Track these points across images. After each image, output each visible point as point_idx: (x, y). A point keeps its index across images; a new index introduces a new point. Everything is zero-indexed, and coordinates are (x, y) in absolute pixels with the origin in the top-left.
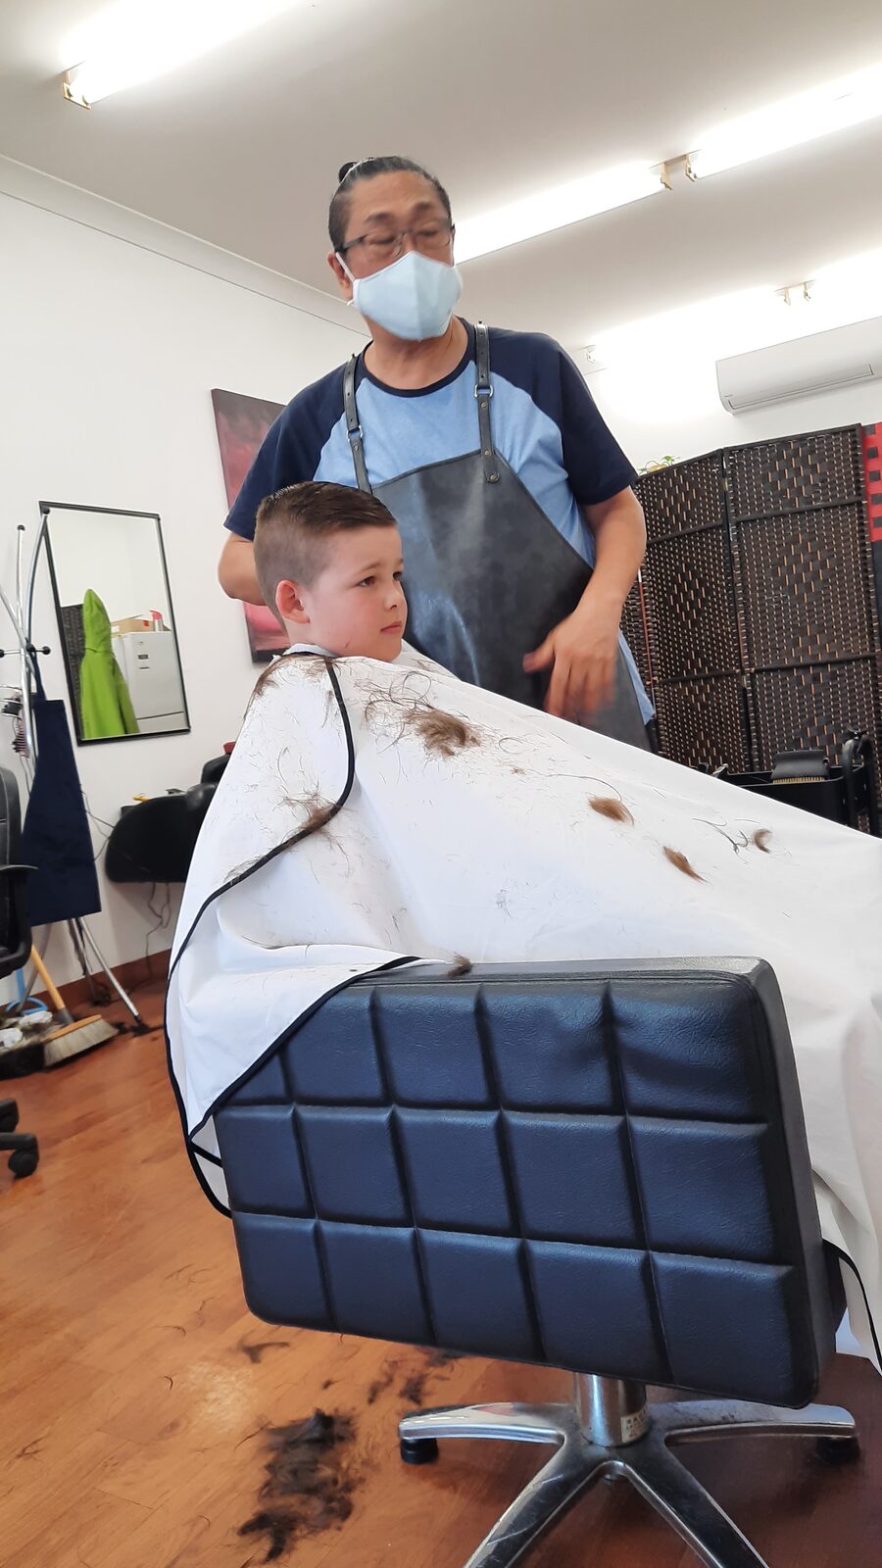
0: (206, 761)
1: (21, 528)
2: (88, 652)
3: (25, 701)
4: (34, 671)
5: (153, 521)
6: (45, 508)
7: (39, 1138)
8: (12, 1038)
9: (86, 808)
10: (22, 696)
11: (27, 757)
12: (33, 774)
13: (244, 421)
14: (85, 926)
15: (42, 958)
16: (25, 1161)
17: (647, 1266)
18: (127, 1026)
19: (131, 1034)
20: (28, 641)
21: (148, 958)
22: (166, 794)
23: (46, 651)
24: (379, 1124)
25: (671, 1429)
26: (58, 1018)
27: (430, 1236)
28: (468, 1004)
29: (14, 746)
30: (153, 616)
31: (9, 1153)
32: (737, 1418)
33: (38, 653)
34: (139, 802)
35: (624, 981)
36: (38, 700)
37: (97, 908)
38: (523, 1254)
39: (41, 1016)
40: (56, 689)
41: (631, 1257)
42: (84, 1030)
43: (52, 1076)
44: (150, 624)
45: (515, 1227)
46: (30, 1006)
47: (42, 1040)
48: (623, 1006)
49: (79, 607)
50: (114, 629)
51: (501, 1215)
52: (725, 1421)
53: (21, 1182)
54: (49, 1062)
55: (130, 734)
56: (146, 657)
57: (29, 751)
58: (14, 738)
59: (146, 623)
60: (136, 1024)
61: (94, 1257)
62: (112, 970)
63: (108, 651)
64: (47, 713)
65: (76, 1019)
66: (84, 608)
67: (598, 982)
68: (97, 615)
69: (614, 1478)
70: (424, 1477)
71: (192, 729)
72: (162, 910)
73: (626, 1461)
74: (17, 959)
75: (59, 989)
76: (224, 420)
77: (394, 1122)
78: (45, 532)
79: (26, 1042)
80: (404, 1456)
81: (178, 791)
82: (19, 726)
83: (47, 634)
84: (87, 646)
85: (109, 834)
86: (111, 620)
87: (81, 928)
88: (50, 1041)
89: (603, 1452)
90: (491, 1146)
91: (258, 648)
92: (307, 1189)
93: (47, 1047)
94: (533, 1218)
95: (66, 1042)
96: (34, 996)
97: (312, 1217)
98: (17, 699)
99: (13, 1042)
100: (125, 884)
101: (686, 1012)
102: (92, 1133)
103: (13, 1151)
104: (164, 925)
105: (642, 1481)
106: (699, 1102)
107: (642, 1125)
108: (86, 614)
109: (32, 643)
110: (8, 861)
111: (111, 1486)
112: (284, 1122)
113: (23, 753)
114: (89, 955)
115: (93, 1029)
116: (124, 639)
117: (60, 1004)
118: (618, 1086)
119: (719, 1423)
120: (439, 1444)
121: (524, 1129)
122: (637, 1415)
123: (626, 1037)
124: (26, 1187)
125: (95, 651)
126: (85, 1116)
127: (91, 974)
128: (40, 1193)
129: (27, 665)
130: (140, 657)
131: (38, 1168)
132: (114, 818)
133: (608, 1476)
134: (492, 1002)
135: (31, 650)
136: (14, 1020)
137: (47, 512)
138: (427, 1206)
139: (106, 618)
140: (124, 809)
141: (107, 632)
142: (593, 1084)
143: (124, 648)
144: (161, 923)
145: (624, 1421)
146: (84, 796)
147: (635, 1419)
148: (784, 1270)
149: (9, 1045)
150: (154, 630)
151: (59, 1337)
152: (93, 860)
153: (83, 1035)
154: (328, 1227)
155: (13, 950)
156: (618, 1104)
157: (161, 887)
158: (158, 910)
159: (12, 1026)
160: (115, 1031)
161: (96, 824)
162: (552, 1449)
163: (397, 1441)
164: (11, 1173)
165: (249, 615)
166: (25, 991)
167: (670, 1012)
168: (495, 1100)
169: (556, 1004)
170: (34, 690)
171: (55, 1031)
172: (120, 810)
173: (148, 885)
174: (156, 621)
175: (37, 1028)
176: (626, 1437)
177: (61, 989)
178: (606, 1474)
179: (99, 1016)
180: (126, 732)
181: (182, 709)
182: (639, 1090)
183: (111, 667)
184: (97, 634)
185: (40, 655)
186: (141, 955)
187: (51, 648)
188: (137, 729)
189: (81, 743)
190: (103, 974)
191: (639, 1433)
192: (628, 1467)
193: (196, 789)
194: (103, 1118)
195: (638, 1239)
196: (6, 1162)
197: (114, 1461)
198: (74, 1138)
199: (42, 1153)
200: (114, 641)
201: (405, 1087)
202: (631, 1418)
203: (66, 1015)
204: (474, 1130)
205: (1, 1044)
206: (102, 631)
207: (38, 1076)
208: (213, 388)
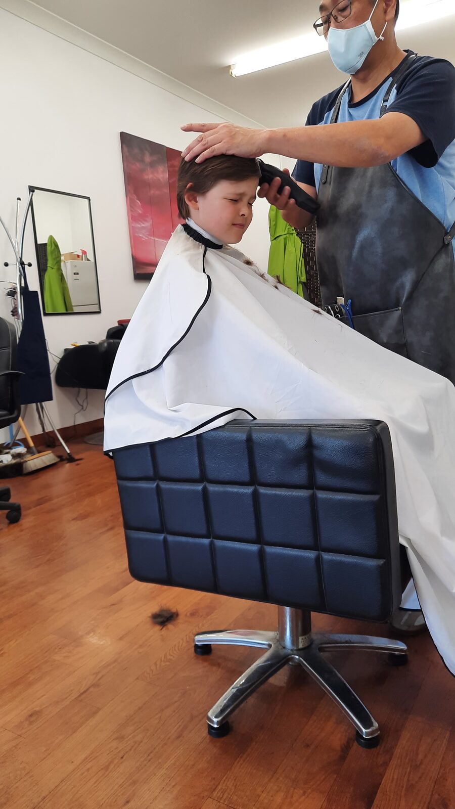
0: (108, 329)
1: (19, 199)
2: (49, 269)
3: (18, 290)
4: (23, 275)
5: (87, 201)
6: (32, 189)
7: (22, 506)
8: (7, 459)
9: (47, 349)
10: (17, 287)
11: (18, 319)
12: (21, 328)
13: (136, 150)
14: (44, 406)
15: (23, 420)
16: (14, 516)
17: (318, 559)
18: (64, 458)
19: (66, 462)
20: (21, 259)
21: (75, 426)
22: (87, 344)
23: (30, 265)
24: (197, 491)
25: (322, 644)
26: (30, 451)
27: (219, 543)
28: (244, 437)
29: (11, 313)
30: (82, 252)
31: (6, 511)
32: (352, 641)
33: (26, 266)
34: (74, 347)
35: (318, 428)
36: (25, 290)
37: (51, 399)
38: (261, 553)
39: (21, 449)
40: (34, 285)
41: (311, 554)
42: (43, 458)
43: (26, 479)
44: (81, 257)
45: (258, 539)
46: (16, 445)
47: (22, 461)
48: (317, 440)
49: (45, 245)
50: (62, 258)
51: (252, 534)
52: (347, 642)
53: (12, 526)
54: (25, 472)
55: (68, 311)
56: (78, 274)
57: (19, 316)
58: (11, 309)
59: (78, 256)
60: (68, 457)
61: (48, 560)
62: (58, 430)
63: (59, 269)
64: (29, 297)
65: (39, 452)
66: (48, 245)
67: (305, 428)
68: (54, 249)
69: (293, 664)
70: (205, 660)
71: (102, 312)
72: (83, 403)
73: (299, 656)
74: (14, 418)
75: (31, 437)
76: (126, 149)
77: (205, 490)
78: (31, 204)
79: (14, 461)
80: (195, 651)
81: (94, 343)
82: (14, 303)
83: (30, 256)
84: (48, 265)
85: (58, 362)
86: (61, 253)
87: (42, 408)
88: (26, 461)
89: (290, 652)
90: (250, 502)
91: (138, 272)
92: (161, 520)
93: (24, 464)
94: (268, 535)
95: (35, 462)
96: (18, 440)
97: (163, 533)
98: (14, 289)
99: (7, 461)
100: (65, 388)
101: (345, 443)
102: (47, 506)
103: (9, 511)
104: (84, 408)
105: (307, 665)
106: (348, 484)
107: (321, 495)
108: (49, 248)
109: (23, 260)
110: (10, 369)
111: (57, 657)
112: (152, 489)
113: (16, 317)
114: (46, 421)
115: (47, 458)
116: (67, 264)
117: (32, 444)
118: (311, 476)
119: (344, 643)
120: (212, 647)
121: (266, 495)
122: (306, 636)
123: (317, 453)
124: (15, 529)
125: (52, 268)
126: (42, 498)
127: (47, 431)
128: (22, 530)
129: (20, 271)
130: (75, 274)
131: (20, 520)
132: (61, 354)
133: (291, 663)
134: (255, 436)
135: (22, 263)
136: (8, 451)
137: (33, 191)
138: (218, 529)
139: (59, 251)
140: (66, 350)
141: (58, 259)
142: (300, 475)
143: (67, 268)
144: (83, 408)
145: (300, 638)
146: (46, 341)
147: (305, 638)
148: (381, 562)
149: (5, 462)
150: (82, 260)
151: (32, 593)
152: (50, 374)
153: (42, 460)
154: (170, 538)
155: (12, 414)
156: (311, 485)
157: (83, 391)
158: (81, 403)
159: (7, 453)
160: (57, 460)
161: (53, 357)
162: (266, 650)
163: (193, 645)
164: (7, 521)
165: (134, 255)
166: (13, 437)
167: (338, 443)
168: (253, 481)
169: (285, 438)
170: (23, 285)
171: (28, 457)
172: (63, 350)
173: (76, 389)
174: (84, 255)
175: (19, 455)
176: (301, 646)
177: (32, 438)
178: (289, 661)
179: (50, 452)
180: (67, 311)
181: (97, 302)
182: (321, 478)
183: (61, 278)
184: (54, 259)
185: (27, 267)
186: (72, 424)
187: (32, 263)
188: (73, 310)
189: (45, 314)
190: (53, 432)
191: (306, 645)
192: (301, 659)
193: (103, 342)
194: (50, 499)
195: (315, 546)
196: (5, 516)
197: (60, 647)
198: (38, 507)
199: (23, 513)
200: (62, 264)
201: (211, 473)
202: (304, 637)
203: (34, 449)
204: (243, 494)
205: (2, 462)
206: (56, 258)
207: (20, 478)
208: (121, 131)
